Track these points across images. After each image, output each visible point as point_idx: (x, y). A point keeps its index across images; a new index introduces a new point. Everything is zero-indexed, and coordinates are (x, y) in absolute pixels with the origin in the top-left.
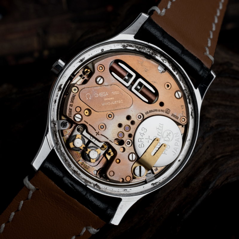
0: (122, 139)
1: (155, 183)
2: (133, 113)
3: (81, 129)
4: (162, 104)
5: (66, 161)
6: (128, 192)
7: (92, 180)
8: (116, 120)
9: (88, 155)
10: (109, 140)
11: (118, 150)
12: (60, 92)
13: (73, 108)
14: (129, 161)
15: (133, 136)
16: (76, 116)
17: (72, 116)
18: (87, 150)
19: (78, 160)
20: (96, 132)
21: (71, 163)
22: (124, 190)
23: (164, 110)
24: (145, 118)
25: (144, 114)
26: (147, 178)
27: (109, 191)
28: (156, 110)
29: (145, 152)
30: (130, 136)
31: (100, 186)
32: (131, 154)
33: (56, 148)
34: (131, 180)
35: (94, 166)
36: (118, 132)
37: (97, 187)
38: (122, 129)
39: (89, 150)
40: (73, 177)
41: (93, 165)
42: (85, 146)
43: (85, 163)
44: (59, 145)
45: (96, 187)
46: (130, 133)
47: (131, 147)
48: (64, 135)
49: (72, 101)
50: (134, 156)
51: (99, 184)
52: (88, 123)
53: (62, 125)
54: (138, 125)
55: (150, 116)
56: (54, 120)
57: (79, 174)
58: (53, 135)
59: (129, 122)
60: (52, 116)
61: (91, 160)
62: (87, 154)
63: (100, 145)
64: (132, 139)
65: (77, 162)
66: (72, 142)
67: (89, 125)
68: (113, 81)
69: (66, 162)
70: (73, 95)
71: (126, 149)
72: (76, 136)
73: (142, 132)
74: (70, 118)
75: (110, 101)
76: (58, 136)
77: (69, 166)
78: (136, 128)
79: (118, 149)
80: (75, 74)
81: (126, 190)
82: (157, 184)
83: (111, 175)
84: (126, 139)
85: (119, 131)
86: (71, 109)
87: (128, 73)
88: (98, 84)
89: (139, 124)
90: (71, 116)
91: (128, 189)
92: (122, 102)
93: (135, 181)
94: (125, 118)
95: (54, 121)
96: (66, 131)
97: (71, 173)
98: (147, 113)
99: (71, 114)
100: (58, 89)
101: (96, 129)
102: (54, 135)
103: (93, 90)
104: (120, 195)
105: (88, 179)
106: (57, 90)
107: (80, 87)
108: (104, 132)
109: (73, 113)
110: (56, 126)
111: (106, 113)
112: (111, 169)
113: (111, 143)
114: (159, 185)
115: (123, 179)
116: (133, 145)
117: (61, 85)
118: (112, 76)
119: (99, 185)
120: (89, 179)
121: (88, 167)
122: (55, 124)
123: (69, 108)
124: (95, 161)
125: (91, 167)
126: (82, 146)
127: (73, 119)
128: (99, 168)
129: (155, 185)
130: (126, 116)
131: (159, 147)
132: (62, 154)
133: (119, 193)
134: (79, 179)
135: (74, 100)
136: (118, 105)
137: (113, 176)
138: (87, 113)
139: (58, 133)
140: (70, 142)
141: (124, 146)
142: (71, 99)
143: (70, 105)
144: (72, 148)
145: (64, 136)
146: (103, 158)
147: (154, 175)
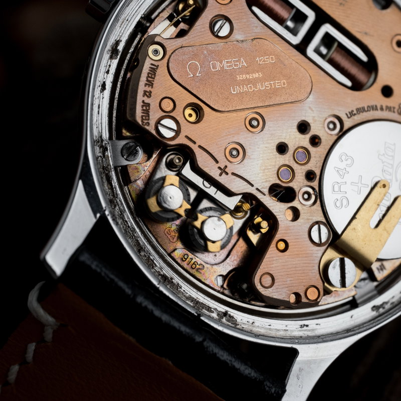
0: (291, 185)
1: (382, 306)
2: (314, 115)
3: (177, 161)
4: (387, 91)
5: (139, 249)
6: (313, 330)
7: (213, 302)
8: (272, 134)
9: (201, 232)
10: (254, 188)
11: (281, 216)
12: (115, 62)
13: (154, 102)
14: (312, 245)
15: (318, 177)
16: (163, 122)
17: (153, 122)
18: (196, 219)
19: (172, 248)
20: (219, 168)
21: (154, 256)
22: (302, 326)
23: (394, 108)
24: (346, 127)
25: (344, 118)
26: (358, 293)
27: (262, 331)
28: (374, 108)
29: (354, 218)
30: (310, 176)
31: (235, 316)
32: (316, 227)
33: (110, 212)
34: (320, 298)
35: (216, 264)
36: (277, 167)
37: (228, 321)
38: (287, 159)
39: (201, 217)
40: (162, 292)
41: (213, 262)
42: (189, 207)
43: (191, 256)
44: (117, 207)
45: (224, 320)
46: (310, 169)
47: (315, 207)
48: (132, 179)
49: (150, 83)
50: (324, 230)
51: (232, 312)
52: (195, 143)
53: (124, 151)
54: (329, 147)
55: (359, 122)
56: (101, 137)
57: (178, 286)
58: (102, 178)
59: (305, 140)
60: (95, 127)
61: (209, 244)
62: (197, 228)
63: (231, 203)
64: (315, 184)
65: (169, 255)
66: (153, 196)
67: (200, 147)
68: (256, 31)
69: (139, 251)
70: (152, 64)
71: (302, 212)
72: (163, 179)
73: (342, 165)
74: (147, 127)
75: (253, 82)
76: (115, 182)
77: (150, 264)
78: (324, 156)
79: (280, 211)
80: (153, 17)
81: (307, 326)
82: (387, 307)
83: (267, 285)
84: (299, 184)
85: (281, 164)
86: (148, 105)
87: (294, 11)
88: (217, 37)
89: (331, 144)
90: (148, 124)
91: (312, 323)
92: (284, 84)
93: (328, 302)
94: (295, 130)
95: (102, 141)
96: (137, 169)
97: (155, 282)
98: (351, 114)
99: (149, 116)
100: (110, 53)
101: (218, 159)
102: (104, 178)
103: (205, 52)
104: (293, 339)
105: (202, 298)
106: (106, 56)
107: (171, 46)
108: (240, 165)
109: (155, 114)
110: (109, 153)
111: (243, 114)
112: (264, 267)
113: (259, 196)
114: (391, 309)
115: (297, 295)
116: (318, 200)
117: (117, 43)
118: (253, 16)
119: (232, 314)
120: (206, 298)
121: (200, 267)
122: (105, 149)
123: (143, 102)
124: (219, 249)
125: (208, 266)
126: (181, 207)
127: (154, 132)
128: (231, 268)
129: (381, 310)
130: (295, 124)
131: (389, 204)
132: (128, 232)
133: (288, 334)
134: (179, 298)
135: (154, 78)
136: (275, 92)
137: (271, 286)
138: (190, 115)
139: (113, 174)
140: (149, 197)
141: (295, 204)
142: (146, 75)
143: (145, 92)
144: (156, 213)
145: (131, 182)
146: (238, 240)
147: (375, 284)
